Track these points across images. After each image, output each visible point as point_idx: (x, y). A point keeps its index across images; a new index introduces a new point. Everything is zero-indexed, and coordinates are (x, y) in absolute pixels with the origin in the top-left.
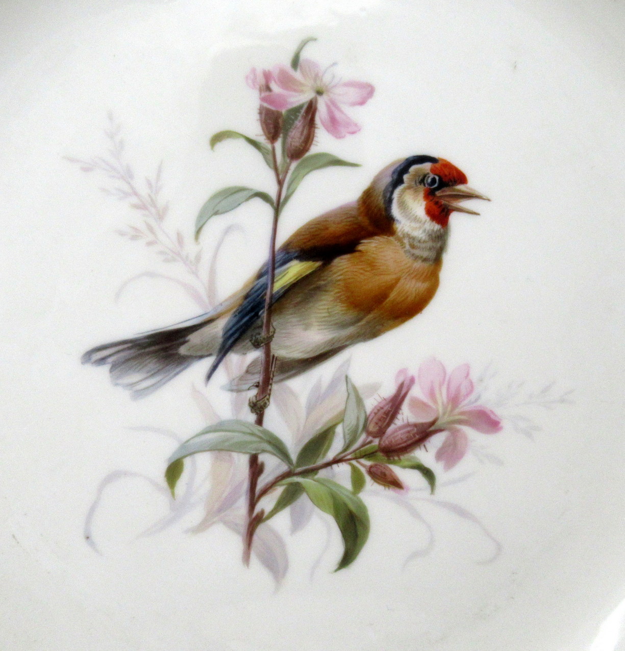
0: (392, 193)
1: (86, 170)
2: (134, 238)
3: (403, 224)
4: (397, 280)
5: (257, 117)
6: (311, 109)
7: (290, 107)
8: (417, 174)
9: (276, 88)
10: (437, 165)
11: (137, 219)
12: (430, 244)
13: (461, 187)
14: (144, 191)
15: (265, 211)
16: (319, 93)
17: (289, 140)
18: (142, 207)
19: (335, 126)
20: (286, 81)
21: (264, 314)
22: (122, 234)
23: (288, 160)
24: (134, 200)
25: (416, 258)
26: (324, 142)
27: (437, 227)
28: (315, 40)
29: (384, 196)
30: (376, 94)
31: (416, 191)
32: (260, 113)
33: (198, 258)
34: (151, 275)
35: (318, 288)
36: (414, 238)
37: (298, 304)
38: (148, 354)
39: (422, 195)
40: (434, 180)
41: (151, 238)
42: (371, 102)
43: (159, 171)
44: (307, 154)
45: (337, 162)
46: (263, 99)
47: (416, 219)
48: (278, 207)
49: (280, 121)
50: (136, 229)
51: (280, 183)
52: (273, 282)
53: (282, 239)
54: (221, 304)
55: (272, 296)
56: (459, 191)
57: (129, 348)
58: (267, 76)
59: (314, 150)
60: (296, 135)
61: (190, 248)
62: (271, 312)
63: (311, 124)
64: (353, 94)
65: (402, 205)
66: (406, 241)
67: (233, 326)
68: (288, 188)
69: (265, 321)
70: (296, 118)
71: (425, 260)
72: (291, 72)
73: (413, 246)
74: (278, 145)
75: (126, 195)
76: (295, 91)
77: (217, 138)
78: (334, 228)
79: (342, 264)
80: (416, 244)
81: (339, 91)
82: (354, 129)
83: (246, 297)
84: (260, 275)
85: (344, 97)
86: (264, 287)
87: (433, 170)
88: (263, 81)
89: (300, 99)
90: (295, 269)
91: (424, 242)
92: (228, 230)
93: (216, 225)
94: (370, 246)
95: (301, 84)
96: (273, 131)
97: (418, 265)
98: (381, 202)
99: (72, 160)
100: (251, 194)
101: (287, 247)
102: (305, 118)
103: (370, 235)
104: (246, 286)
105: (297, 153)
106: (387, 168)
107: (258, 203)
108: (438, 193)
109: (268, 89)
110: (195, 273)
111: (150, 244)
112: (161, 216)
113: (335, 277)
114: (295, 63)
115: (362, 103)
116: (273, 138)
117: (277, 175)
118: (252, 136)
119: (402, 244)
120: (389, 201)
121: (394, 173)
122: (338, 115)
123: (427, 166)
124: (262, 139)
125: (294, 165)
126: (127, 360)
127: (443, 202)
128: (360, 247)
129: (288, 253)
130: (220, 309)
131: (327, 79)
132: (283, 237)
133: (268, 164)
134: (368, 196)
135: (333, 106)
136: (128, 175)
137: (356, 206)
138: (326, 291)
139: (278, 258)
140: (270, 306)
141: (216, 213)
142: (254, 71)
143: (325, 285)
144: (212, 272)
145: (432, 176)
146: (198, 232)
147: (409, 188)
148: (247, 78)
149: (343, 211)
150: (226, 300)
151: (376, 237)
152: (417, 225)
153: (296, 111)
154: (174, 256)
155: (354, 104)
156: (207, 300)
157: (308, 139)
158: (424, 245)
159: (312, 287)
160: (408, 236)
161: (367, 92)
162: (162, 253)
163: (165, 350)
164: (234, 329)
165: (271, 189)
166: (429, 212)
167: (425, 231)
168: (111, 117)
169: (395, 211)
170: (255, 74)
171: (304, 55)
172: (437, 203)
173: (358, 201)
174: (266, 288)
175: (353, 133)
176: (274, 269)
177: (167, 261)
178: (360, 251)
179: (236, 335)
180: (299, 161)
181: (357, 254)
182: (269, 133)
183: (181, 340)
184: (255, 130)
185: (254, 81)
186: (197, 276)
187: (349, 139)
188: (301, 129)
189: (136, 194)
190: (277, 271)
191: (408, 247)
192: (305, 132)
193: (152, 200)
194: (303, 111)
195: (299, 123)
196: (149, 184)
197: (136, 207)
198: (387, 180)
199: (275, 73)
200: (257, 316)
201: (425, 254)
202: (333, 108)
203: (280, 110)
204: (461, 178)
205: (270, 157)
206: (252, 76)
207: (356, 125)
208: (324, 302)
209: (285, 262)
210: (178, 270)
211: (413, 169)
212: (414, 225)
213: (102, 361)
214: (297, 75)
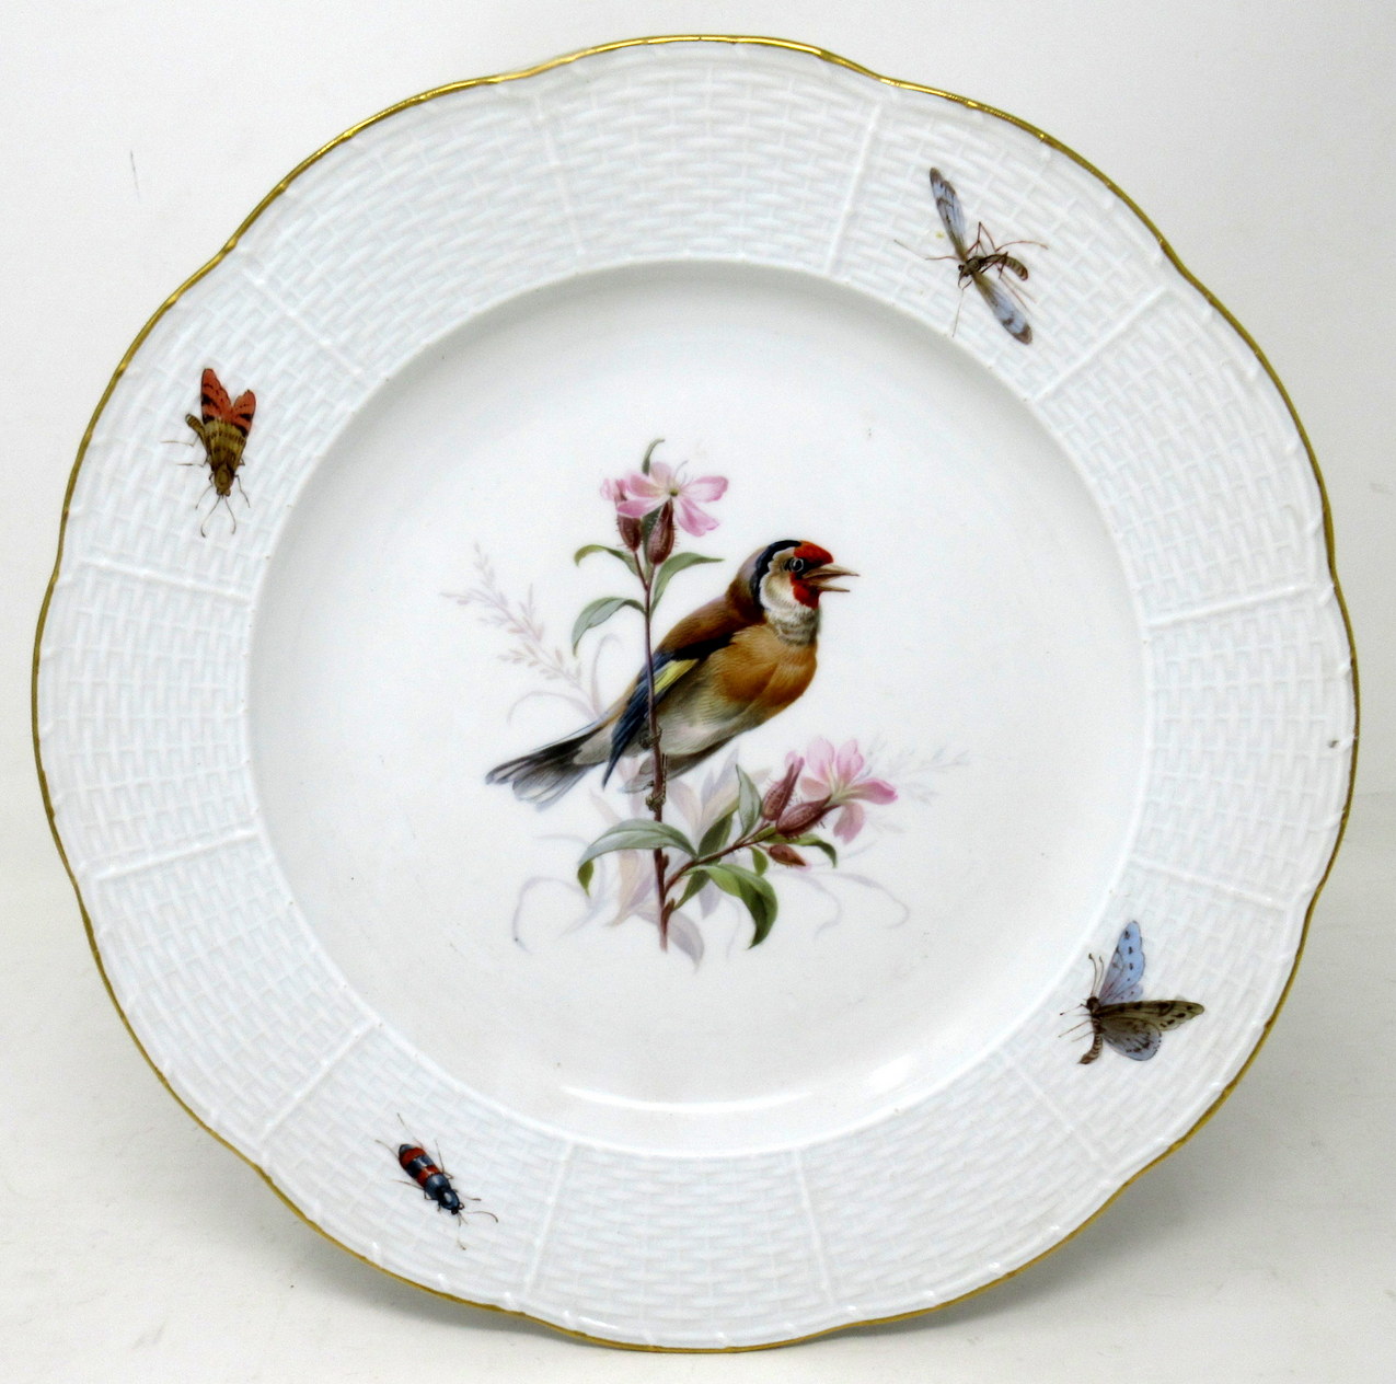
0: (758, 582)
1: (463, 602)
2: (517, 661)
3: (774, 611)
4: (775, 666)
5: (617, 527)
6: (668, 511)
7: (647, 512)
8: (781, 559)
9: (628, 495)
10: (799, 548)
11: (515, 642)
12: (803, 627)
13: (827, 567)
14: (517, 613)
15: (637, 618)
16: (674, 494)
17: (650, 545)
18: (519, 631)
19: (693, 524)
20: (640, 488)
21: (649, 716)
22: (504, 659)
23: (652, 565)
24: (510, 625)
25: (791, 642)
26: (684, 542)
27: (807, 609)
28: (663, 441)
29: (751, 587)
30: (731, 487)
31: (782, 577)
32: (619, 523)
33: (579, 672)
34: (538, 693)
35: (698, 685)
36: (786, 624)
37: (681, 702)
38: (545, 767)
39: (788, 580)
40: (798, 563)
41: (532, 658)
42: (726, 496)
43: (531, 594)
44: (670, 557)
45: (701, 560)
46: (619, 509)
47: (785, 605)
48: (648, 612)
49: (639, 528)
50: (515, 652)
51: (647, 588)
52: (653, 685)
53: (656, 643)
54: (607, 713)
55: (654, 699)
56: (826, 570)
57: (526, 765)
58: (620, 485)
59: (676, 551)
60: (656, 540)
61: (570, 663)
62: (655, 714)
63: (669, 526)
64: (707, 490)
65: (770, 592)
66: (778, 627)
67: (621, 731)
68: (656, 592)
69: (650, 722)
70: (654, 522)
71: (800, 643)
72: (643, 477)
73: (786, 632)
74: (640, 551)
75: (502, 621)
76: (649, 495)
77: (581, 554)
78: (706, 625)
79: (719, 659)
80: (790, 629)
81: (692, 489)
82: (712, 525)
83: (630, 702)
84: (640, 680)
85: (698, 494)
86: (645, 691)
87: (796, 554)
88: (617, 492)
89: (655, 503)
90: (673, 670)
91: (797, 626)
92: (603, 641)
93: (591, 639)
94: (746, 637)
95: (654, 488)
96: (633, 538)
97: (794, 649)
98: (748, 592)
99: (449, 596)
100: (620, 603)
101: (662, 649)
102: (662, 521)
103: (742, 626)
104: (628, 692)
105: (659, 557)
106: (751, 558)
107: (628, 610)
108: (805, 576)
109: (623, 498)
110: (578, 687)
111: (531, 665)
112: (538, 636)
113: (714, 671)
114: (646, 467)
115: (717, 498)
116: (634, 545)
117: (643, 580)
118: (614, 547)
119: (775, 631)
120: (757, 591)
121: (757, 562)
122: (695, 514)
123: (790, 551)
124: (625, 549)
125: (658, 569)
126: (526, 776)
127: (811, 584)
128: (734, 640)
129: (663, 655)
130: (607, 717)
131: (679, 478)
132: (657, 639)
133: (633, 572)
134: (735, 589)
135: (688, 504)
136: (502, 602)
137: (724, 600)
138: (706, 686)
139: (655, 660)
140: (654, 707)
141: (590, 626)
142: (606, 482)
143: (705, 681)
144: (594, 684)
145: (796, 559)
146: (575, 646)
147: (775, 574)
148: (601, 490)
149: (713, 607)
150: (610, 709)
151: (748, 628)
152: (789, 610)
153: (653, 515)
154: (556, 672)
155: (708, 500)
156: (593, 711)
157: (669, 542)
158: (796, 630)
159: (691, 684)
160: (780, 622)
161: (720, 485)
162: (543, 671)
163: (561, 762)
164: (622, 734)
165: (640, 596)
166: (798, 596)
167: (796, 615)
168: (477, 548)
169: (764, 600)
170: (609, 488)
171: (653, 459)
172: (805, 586)
173: (726, 595)
174: (647, 692)
175: (712, 529)
176: (652, 673)
177: (549, 678)
178: (734, 644)
179: (625, 740)
180: (663, 564)
181: (730, 647)
182: (630, 541)
183: (574, 751)
184: (616, 540)
185: (608, 492)
186: (580, 688)
187: (709, 534)
188: (660, 533)
189: (511, 618)
190: (655, 674)
191: (781, 633)
192: (665, 535)
193: (527, 621)
194: (660, 515)
195: (657, 527)
196: (523, 607)
197: (514, 631)
198: (752, 570)
199: (628, 480)
200: (643, 720)
201: (799, 638)
202: (689, 508)
203: (636, 517)
204: (827, 558)
205: (634, 565)
206: (606, 488)
207: (714, 520)
208: (705, 697)
209: (662, 664)
210: (562, 685)
211: (777, 555)
212: (784, 611)
213: (504, 779)
214: (650, 480)
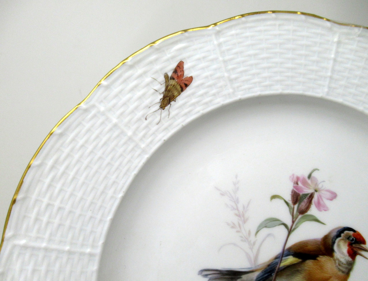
0: (336, 239)
1: (222, 194)
2: (233, 227)
3: (337, 254)
4: (330, 277)
5: (291, 193)
6: (311, 196)
7: (304, 193)
8: (347, 234)
9: (299, 183)
10: (355, 233)
11: (236, 220)
12: (346, 266)
13: (363, 245)
14: (241, 209)
15: (284, 231)
16: (316, 191)
17: (301, 206)
18: (239, 216)
19: (319, 205)
20: (305, 183)
21: (274, 275)
22: (228, 224)
23: (298, 214)
24: (236, 212)
25: (340, 270)
26: (313, 211)
27: (350, 259)
28: (319, 170)
29: (332, 240)
30: (338, 198)
31: (345, 242)
32: (292, 192)
33: (254, 243)
34: (235, 245)
35: (298, 271)
36: (340, 261)
37: (288, 275)
38: (225, 278)
39: (347, 244)
40: (353, 239)
41: (238, 229)
42: (335, 201)
43: (249, 204)
44: (306, 214)
45: (317, 220)
46: (294, 187)
47: (342, 253)
48: (290, 231)
49: (299, 197)
50: (234, 224)
51: (293, 222)
52: (281, 263)
53: (289, 245)
54: (258, 266)
55: (279, 268)
56: (362, 247)
57: (218, 274)
58: (298, 178)
59: (309, 213)
60: (303, 205)
61: (252, 238)
62: (277, 275)
63: (310, 202)
64: (328, 195)
65: (339, 246)
66: (337, 261)
67: (261, 276)
68: (296, 225)
69: (274, 278)
70: (305, 198)
71: (343, 272)
72: (307, 179)
73: (339, 265)
74: (296, 207)
75: (234, 209)
76: (307, 187)
77: (274, 197)
78: (310, 247)
79: (310, 263)
81: (323, 192)
82: (326, 209)
83: (269, 265)
84: (276, 258)
85: (325, 196)
86: (277, 263)
87: (353, 235)
88: (296, 180)
89: (309, 191)
90: (290, 260)
91: (344, 264)
92: (269, 235)
93: (265, 232)
94: (323, 259)
95: (310, 185)
96: (295, 200)
97: (340, 273)
98: (330, 242)
99: (218, 189)
100: (281, 223)
101: (289, 249)
102: (308, 199)
103: (323, 254)
104: (269, 261)
105: (302, 212)
107: (283, 227)
108: (354, 245)
109: (297, 184)
110: (251, 249)
111: (238, 232)
112: (245, 222)
113: (306, 268)
114: (310, 176)
115: (331, 200)
116: (295, 203)
117: (293, 218)
118: (287, 200)
119: (335, 262)
120: (334, 243)
121: (338, 231)
122: (321, 202)
123: (351, 233)
124: (290, 203)
125: (300, 216)
126: (216, 279)
127: (355, 249)
128: (318, 259)
129: (289, 252)
131: (320, 186)
133: (290, 213)
134: (326, 238)
135: (320, 197)
136: (237, 201)
137: (320, 240)
138: (301, 273)
139: (285, 253)
140: (277, 272)
141: (266, 227)
142: (293, 175)
143: (301, 270)
144: (259, 250)
145: (352, 237)
146: (257, 232)
147: (343, 239)
148: (290, 177)
149: (315, 241)
150: (261, 264)
151: (326, 256)
152: (343, 256)
153: (306, 195)
154: (245, 239)
155: (328, 199)
156: (253, 262)
157: (308, 208)
158: (344, 266)
159: (296, 269)
160: (338, 260)
161: (334, 196)
162: (241, 237)
163: (232, 279)
164: (261, 278)
165: (289, 224)
166: (349, 252)
167: (345, 260)
168: (236, 177)
169: (335, 248)
170: (293, 177)
171: (313, 175)
172: (352, 249)
173: (322, 239)
174: (277, 264)
175: (325, 210)
176: (282, 257)
177: (242, 240)
178: (318, 260)
180: (303, 215)
181: (316, 261)
182: (294, 201)
183: (239, 276)
184: (288, 198)
185: (293, 179)
186: (252, 251)
187: (323, 213)
188: (306, 203)
189: (238, 209)
190: (283, 258)
191: (337, 264)
192: (307, 205)
193: (243, 214)
194: (308, 196)
195: (306, 200)
196: (244, 207)
197: (236, 215)
198: (335, 234)
199: (301, 178)
200: (271, 275)
201: (344, 270)
202: (320, 198)
203: (300, 193)
204: (364, 242)
205: (292, 210)
206: (292, 177)
207: (327, 208)
209: (288, 255)
210: (245, 246)
211: (346, 232)
212: (342, 256)
213: (206, 276)
214: (309, 181)
